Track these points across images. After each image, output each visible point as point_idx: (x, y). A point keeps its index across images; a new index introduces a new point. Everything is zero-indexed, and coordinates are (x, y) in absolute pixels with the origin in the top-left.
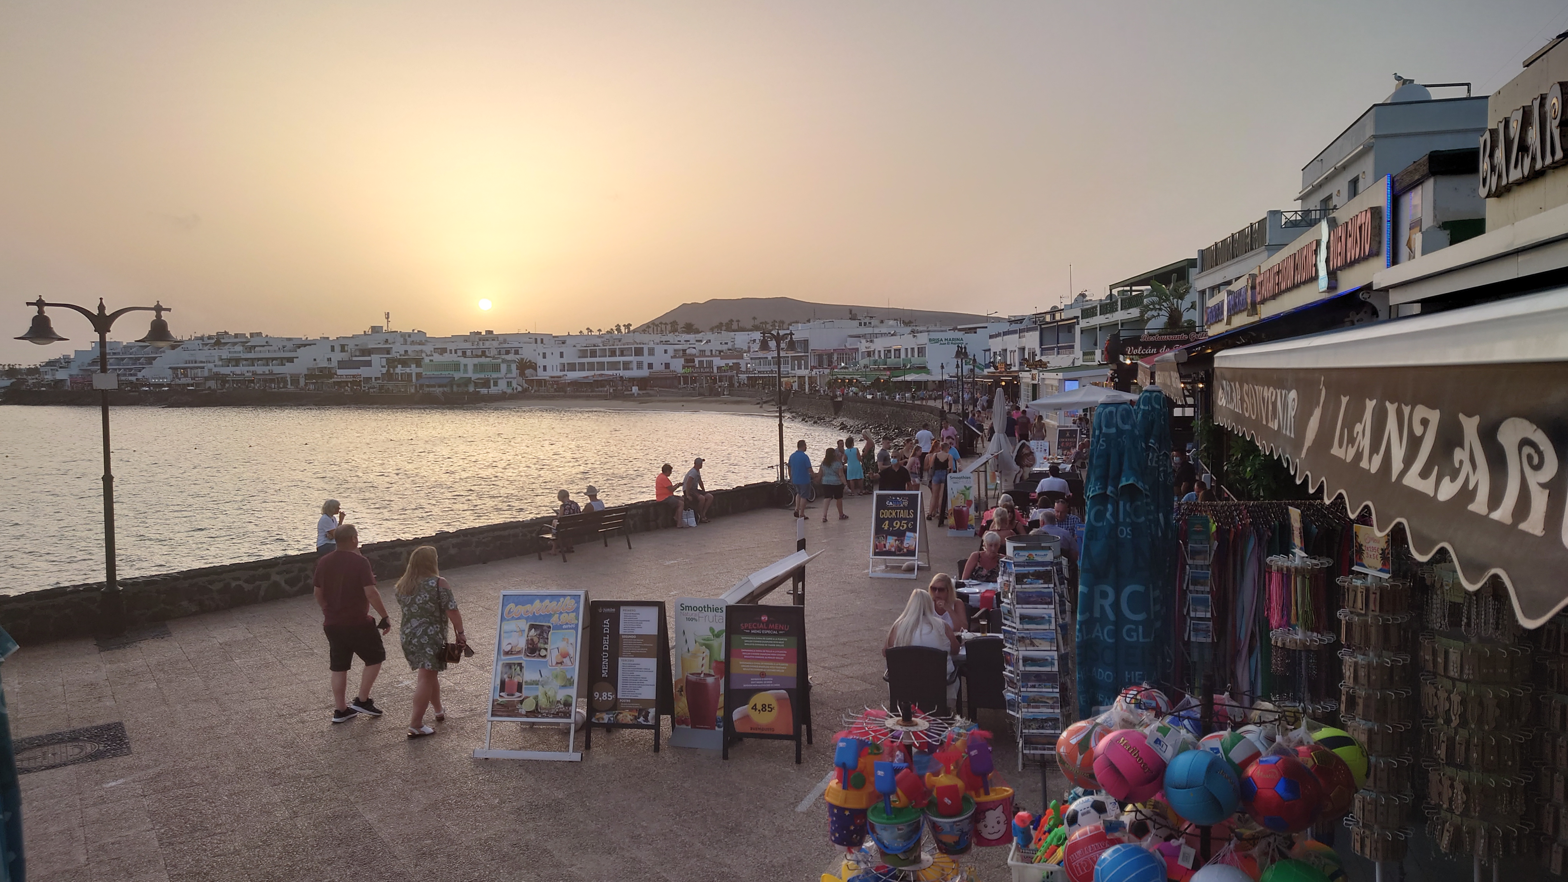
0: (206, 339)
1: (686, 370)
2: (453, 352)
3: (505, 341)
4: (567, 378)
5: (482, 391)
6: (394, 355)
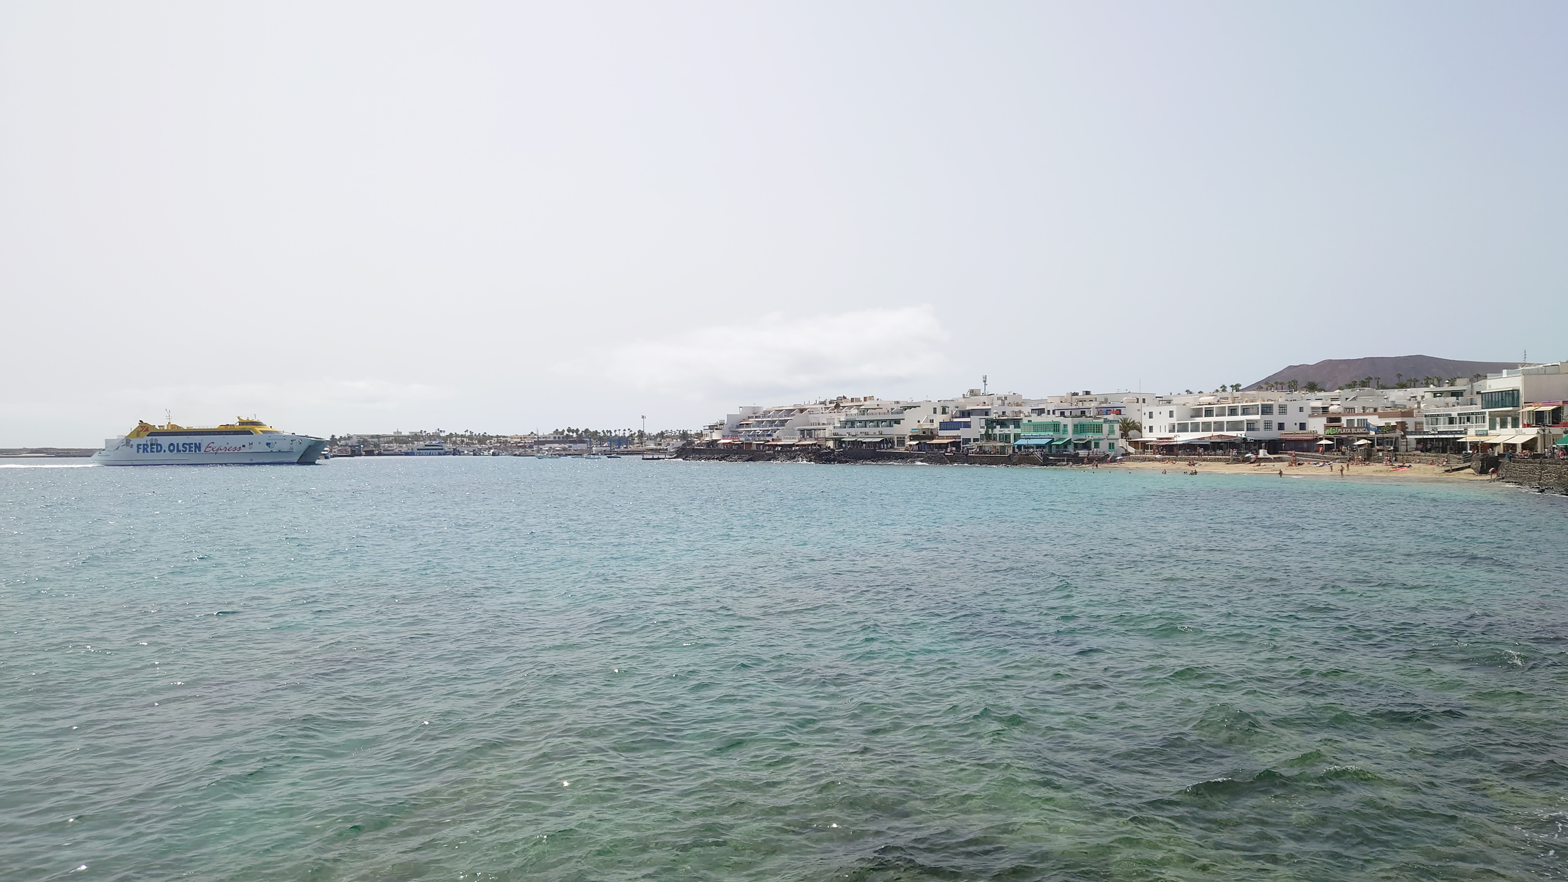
0: (827, 403)
1: (1330, 431)
2: (1051, 412)
3: (1106, 401)
4: (1179, 439)
5: (1082, 453)
6: (993, 416)
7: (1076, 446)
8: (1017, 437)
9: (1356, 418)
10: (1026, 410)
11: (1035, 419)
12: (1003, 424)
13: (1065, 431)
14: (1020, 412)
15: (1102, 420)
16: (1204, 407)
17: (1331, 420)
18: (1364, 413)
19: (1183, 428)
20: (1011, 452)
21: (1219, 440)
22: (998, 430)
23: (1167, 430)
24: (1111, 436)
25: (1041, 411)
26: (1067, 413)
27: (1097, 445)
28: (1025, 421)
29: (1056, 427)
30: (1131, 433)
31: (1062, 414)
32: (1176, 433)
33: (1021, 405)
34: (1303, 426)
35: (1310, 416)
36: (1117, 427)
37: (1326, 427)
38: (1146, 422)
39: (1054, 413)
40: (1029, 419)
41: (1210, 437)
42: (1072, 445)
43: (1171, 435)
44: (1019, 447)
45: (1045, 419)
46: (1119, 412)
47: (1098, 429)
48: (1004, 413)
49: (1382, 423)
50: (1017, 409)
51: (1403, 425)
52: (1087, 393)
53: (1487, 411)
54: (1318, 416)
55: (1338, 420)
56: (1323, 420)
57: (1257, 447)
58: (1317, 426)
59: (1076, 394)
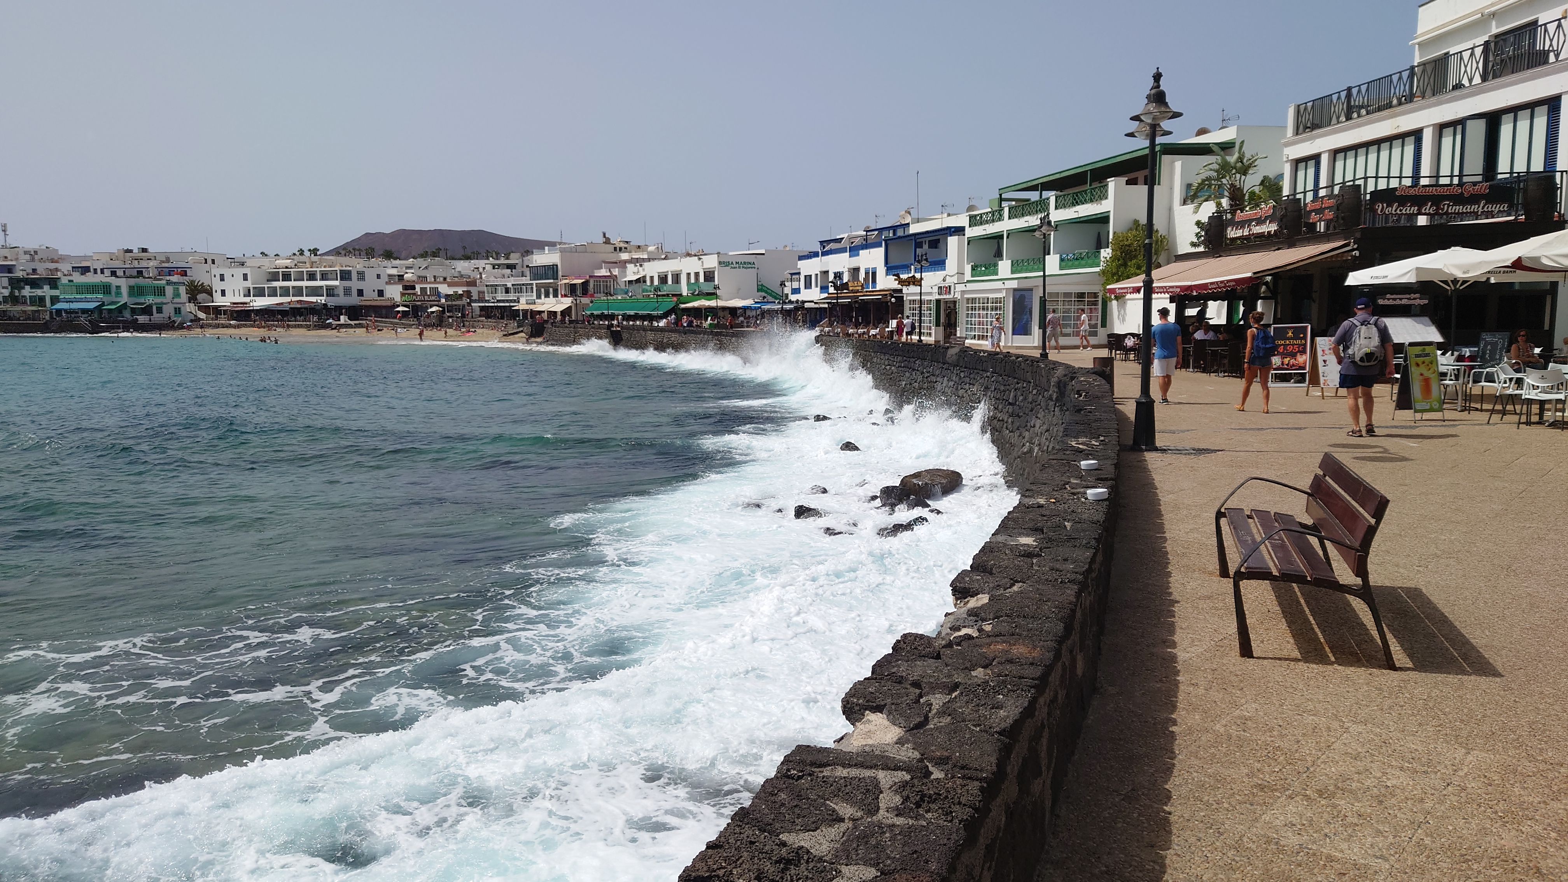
1: (406, 298)
2: (99, 271)
3: (168, 260)
4: (255, 304)
5: (142, 319)
6: (20, 274)
7: (133, 311)
8: (55, 300)
9: (428, 286)
10: (65, 267)
11: (78, 278)
12: (35, 284)
13: (118, 293)
14: (57, 270)
15: (164, 282)
16: (280, 270)
17: (406, 288)
18: (435, 281)
19: (260, 293)
20: (48, 317)
21: (299, 306)
22: (27, 291)
23: (242, 295)
24: (176, 300)
25: (85, 270)
26: (120, 273)
27: (160, 310)
28: (64, 280)
29: (106, 289)
30: (201, 297)
31: (114, 274)
32: (252, 298)
33: (57, 262)
34: (381, 293)
35: (387, 283)
36: (182, 290)
37: (403, 294)
38: (217, 286)
39: (102, 272)
40: (70, 278)
41: (289, 303)
42: (129, 310)
43: (247, 299)
44: (59, 311)
45: (90, 279)
46: (184, 274)
47: (161, 291)
48: (34, 270)
49: (450, 291)
50: (52, 266)
51: (468, 294)
52: (144, 250)
53: (534, 282)
54: (395, 283)
55: (414, 288)
56: (400, 288)
57: (337, 313)
58: (394, 292)
59: (131, 251)
